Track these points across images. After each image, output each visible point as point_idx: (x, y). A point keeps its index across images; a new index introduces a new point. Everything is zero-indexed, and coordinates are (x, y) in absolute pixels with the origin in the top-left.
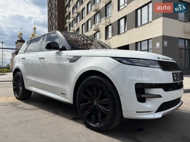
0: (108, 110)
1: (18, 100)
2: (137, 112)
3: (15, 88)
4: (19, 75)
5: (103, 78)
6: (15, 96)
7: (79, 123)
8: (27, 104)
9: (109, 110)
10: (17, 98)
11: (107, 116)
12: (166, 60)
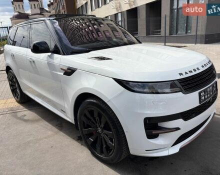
9: (114, 145)
11: (112, 151)
12: (192, 72)
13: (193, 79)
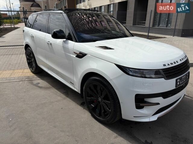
11: (109, 115)
12: (173, 64)
13: (173, 69)
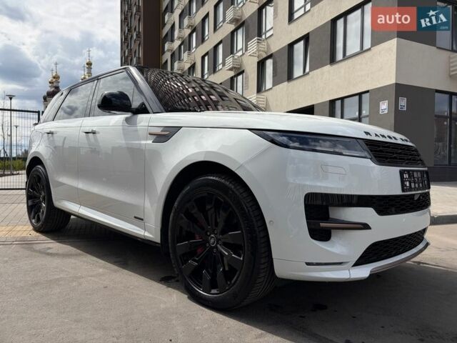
0: (240, 257)
1: (38, 234)
2: (308, 264)
3: (30, 204)
4: (39, 172)
5: (230, 180)
6: (31, 222)
7: (174, 288)
8: (58, 244)
9: (242, 259)
10: (37, 230)
11: (238, 273)
12: (385, 137)
